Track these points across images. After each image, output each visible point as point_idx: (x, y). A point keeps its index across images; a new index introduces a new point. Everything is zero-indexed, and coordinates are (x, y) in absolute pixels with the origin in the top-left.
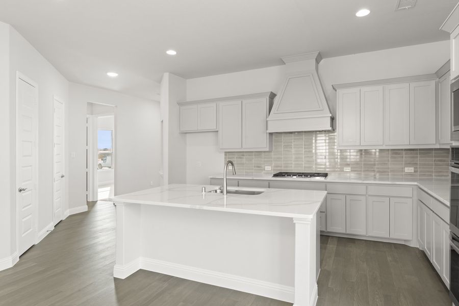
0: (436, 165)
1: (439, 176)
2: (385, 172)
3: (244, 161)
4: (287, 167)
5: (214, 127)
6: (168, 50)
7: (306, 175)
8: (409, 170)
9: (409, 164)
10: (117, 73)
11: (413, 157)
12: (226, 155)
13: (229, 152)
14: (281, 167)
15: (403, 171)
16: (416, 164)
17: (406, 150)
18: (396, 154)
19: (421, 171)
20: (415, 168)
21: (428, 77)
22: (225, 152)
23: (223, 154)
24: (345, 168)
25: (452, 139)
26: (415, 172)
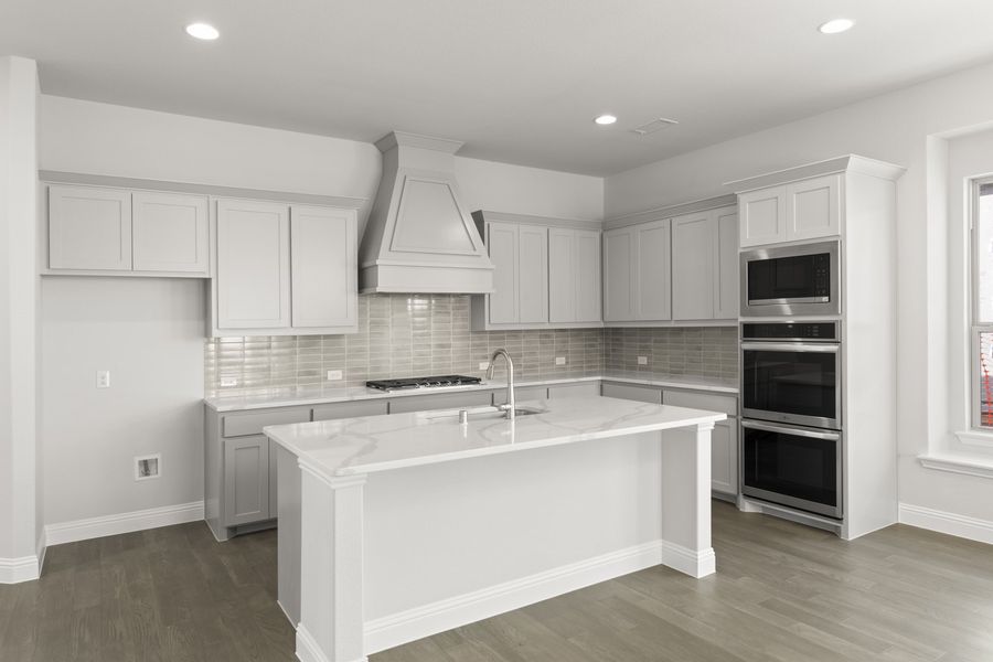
0: (586, 352)
1: (591, 367)
2: (532, 366)
4: (377, 369)
8: (560, 361)
9: (560, 353)
11: (564, 342)
14: (363, 370)
15: (553, 363)
16: (567, 351)
17: (556, 330)
18: (546, 336)
19: (572, 363)
20: (567, 358)
21: (591, 225)
24: (481, 364)
25: (742, 315)
26: (567, 363)
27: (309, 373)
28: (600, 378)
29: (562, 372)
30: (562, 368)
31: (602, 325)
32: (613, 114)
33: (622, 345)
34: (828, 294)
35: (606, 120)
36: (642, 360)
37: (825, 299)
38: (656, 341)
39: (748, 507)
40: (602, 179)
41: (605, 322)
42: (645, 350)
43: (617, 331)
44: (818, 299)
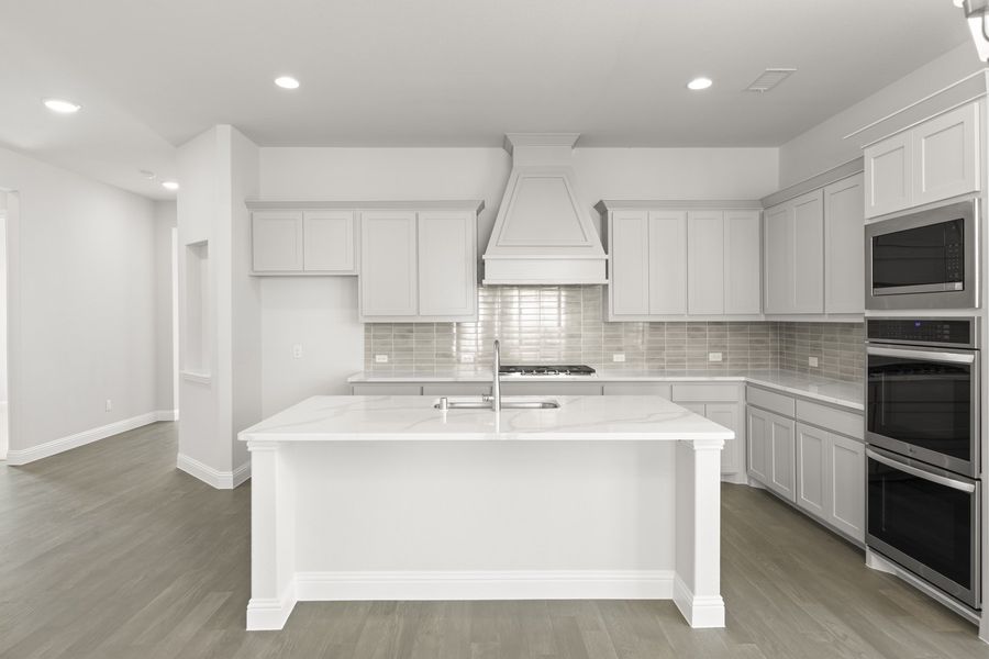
0: (752, 348)
2: (678, 361)
3: (413, 343)
5: (347, 267)
6: (278, 76)
7: (540, 370)
8: (716, 357)
9: (714, 348)
10: (75, 103)
12: (367, 330)
13: (375, 324)
15: (705, 358)
16: (725, 347)
17: (710, 323)
18: (694, 329)
19: (732, 360)
20: (724, 354)
21: (749, 204)
22: (367, 324)
23: (363, 328)
24: (615, 356)
25: (868, 307)
26: (724, 360)
27: (444, 355)
28: (743, 379)
29: (718, 369)
30: (716, 364)
31: (763, 319)
32: (709, 76)
33: (794, 343)
34: (962, 280)
35: (700, 84)
36: (813, 362)
37: (958, 286)
38: (826, 340)
39: (875, 563)
40: (776, 150)
41: (766, 315)
42: (816, 350)
43: (790, 326)
44: (948, 286)
